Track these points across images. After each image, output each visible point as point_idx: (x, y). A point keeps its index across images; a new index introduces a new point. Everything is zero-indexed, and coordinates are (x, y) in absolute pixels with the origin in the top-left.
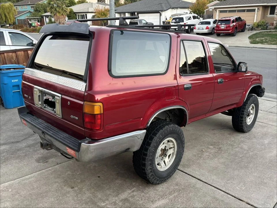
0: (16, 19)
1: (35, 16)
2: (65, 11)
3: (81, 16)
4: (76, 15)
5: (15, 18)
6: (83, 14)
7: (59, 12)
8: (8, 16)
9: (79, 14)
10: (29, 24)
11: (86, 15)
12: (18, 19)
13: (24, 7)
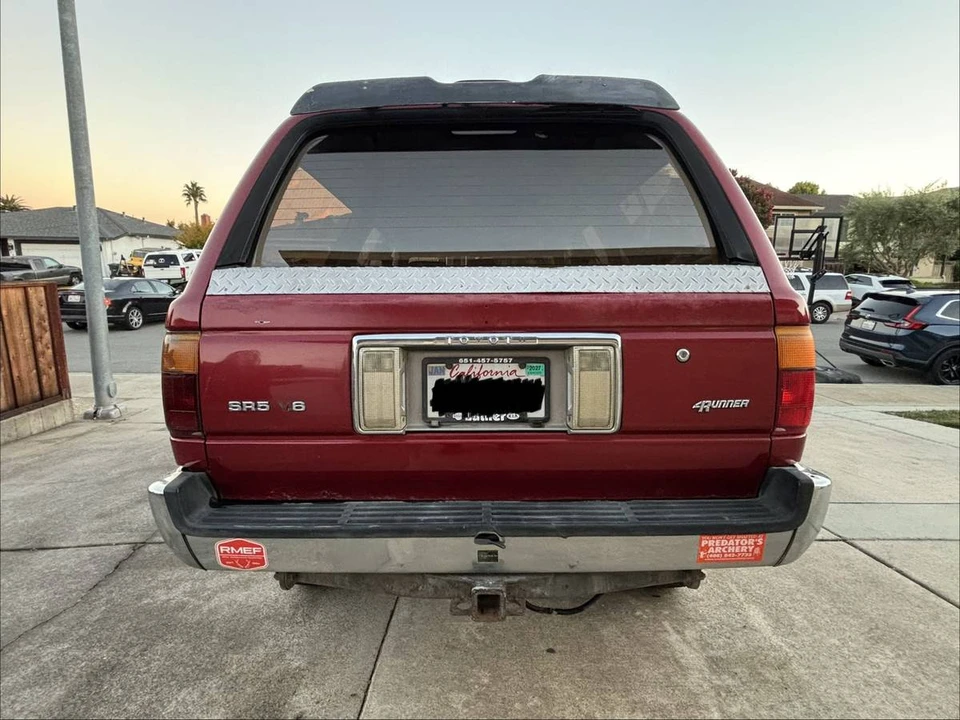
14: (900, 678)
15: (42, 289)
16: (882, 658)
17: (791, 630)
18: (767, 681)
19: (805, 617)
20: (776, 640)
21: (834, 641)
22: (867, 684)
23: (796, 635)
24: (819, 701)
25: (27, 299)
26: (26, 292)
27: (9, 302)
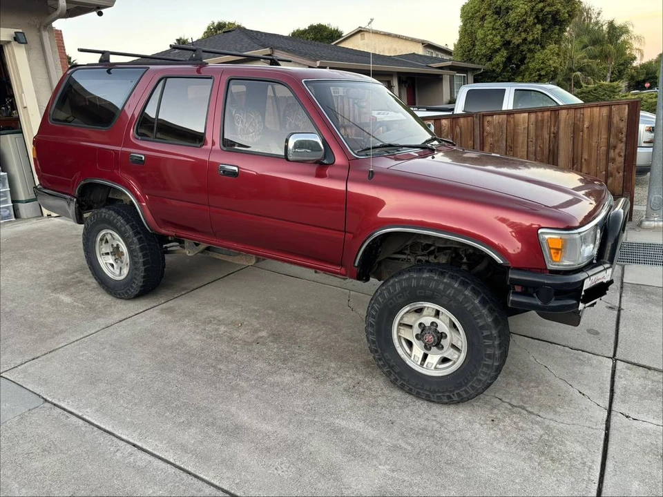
15: (627, 106)
25: (610, 117)
26: (611, 109)
27: (592, 117)
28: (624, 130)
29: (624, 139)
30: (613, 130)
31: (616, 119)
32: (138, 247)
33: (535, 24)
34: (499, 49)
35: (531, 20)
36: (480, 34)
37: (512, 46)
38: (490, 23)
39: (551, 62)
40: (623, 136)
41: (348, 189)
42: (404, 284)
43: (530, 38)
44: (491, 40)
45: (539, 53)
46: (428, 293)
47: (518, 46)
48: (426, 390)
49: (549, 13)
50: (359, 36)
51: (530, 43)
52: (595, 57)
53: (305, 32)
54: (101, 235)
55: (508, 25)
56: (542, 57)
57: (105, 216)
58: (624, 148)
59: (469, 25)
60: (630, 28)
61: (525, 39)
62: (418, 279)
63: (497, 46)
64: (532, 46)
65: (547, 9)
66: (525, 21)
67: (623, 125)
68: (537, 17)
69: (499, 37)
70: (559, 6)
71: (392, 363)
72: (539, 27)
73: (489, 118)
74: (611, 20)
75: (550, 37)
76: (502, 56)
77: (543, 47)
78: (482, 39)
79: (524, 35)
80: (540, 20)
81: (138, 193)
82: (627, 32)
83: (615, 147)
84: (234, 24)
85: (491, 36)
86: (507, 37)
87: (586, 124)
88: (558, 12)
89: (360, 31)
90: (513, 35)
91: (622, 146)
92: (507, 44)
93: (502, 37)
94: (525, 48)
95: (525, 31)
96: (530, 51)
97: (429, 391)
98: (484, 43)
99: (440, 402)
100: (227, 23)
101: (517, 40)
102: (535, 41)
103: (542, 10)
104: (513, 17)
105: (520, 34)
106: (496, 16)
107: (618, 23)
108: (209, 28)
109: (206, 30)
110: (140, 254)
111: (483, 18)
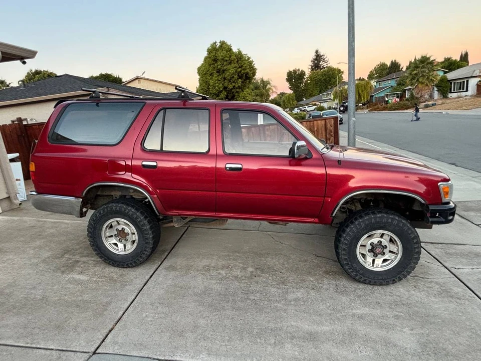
0: (374, 97)
1: (396, 91)
2: (431, 80)
3: (459, 84)
4: (451, 83)
5: (372, 96)
6: (462, 81)
7: (422, 83)
8: (362, 94)
9: (456, 82)
10: (385, 101)
11: (467, 81)
12: (376, 96)
13: (387, 82)
14: (32, 292)
15: (333, 120)
16: (38, 293)
17: (69, 281)
18: (63, 267)
19: (69, 288)
20: (70, 276)
21: (55, 288)
22: (40, 283)
23: (67, 281)
24: (49, 272)
25: (326, 124)
26: (326, 121)
27: (318, 126)
28: (333, 131)
29: (333, 135)
30: (328, 131)
31: (328, 126)
32: (148, 227)
33: (238, 79)
34: (222, 91)
35: (236, 77)
36: (211, 82)
37: (228, 89)
38: (216, 77)
39: (248, 98)
40: (333, 133)
41: (328, 172)
42: (367, 222)
43: (237, 86)
44: (218, 86)
45: (241, 93)
46: (382, 225)
47: (231, 89)
48: (380, 280)
49: (244, 73)
50: (137, 81)
51: (237, 88)
52: (257, 95)
53: (96, 78)
54: (108, 223)
55: (225, 79)
56: (243, 95)
57: (116, 209)
58: (333, 139)
59: (204, 78)
60: (271, 82)
61: (234, 86)
62: (375, 218)
63: (221, 89)
64: (238, 90)
65: (243, 72)
66: (233, 77)
67: (332, 128)
68: (238, 76)
69: (221, 85)
70: (248, 70)
71: (358, 269)
72: (240, 80)
73: (267, 127)
74: (261, 78)
75: (246, 86)
76: (224, 95)
77: (243, 91)
78: (213, 85)
79: (233, 84)
80: (240, 77)
81: (150, 189)
82: (269, 83)
83: (329, 139)
84: (47, 71)
85: (218, 84)
86: (226, 85)
87: (315, 129)
88: (248, 73)
89: (137, 78)
90: (228, 84)
91: (332, 138)
92: (225, 88)
93: (223, 85)
94: (234, 90)
95: (234, 82)
96: (237, 92)
97: (382, 280)
98: (214, 87)
99: (387, 284)
100: (42, 71)
101: (230, 87)
102: (239, 87)
103: (240, 72)
104: (227, 75)
105: (231, 84)
106: (218, 74)
107: (265, 79)
108: (28, 73)
109: (26, 74)
110: (150, 232)
111: (211, 75)
